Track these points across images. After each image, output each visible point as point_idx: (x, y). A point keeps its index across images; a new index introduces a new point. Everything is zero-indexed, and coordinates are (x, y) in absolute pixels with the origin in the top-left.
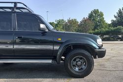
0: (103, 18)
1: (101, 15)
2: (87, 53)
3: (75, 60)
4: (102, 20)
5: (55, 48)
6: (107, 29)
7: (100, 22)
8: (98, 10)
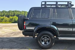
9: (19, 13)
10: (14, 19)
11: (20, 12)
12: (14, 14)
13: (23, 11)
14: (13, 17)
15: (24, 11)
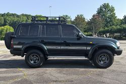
0: (114, 14)
1: (112, 10)
2: (109, 52)
3: (100, 57)
4: (113, 16)
5: (88, 48)
6: (118, 27)
7: (110, 18)
8: (108, 4)
9: (16, 19)
10: (5, 31)
11: (18, 16)
12: (5, 21)
13: (23, 15)
14: (2, 27)
15: (26, 15)
